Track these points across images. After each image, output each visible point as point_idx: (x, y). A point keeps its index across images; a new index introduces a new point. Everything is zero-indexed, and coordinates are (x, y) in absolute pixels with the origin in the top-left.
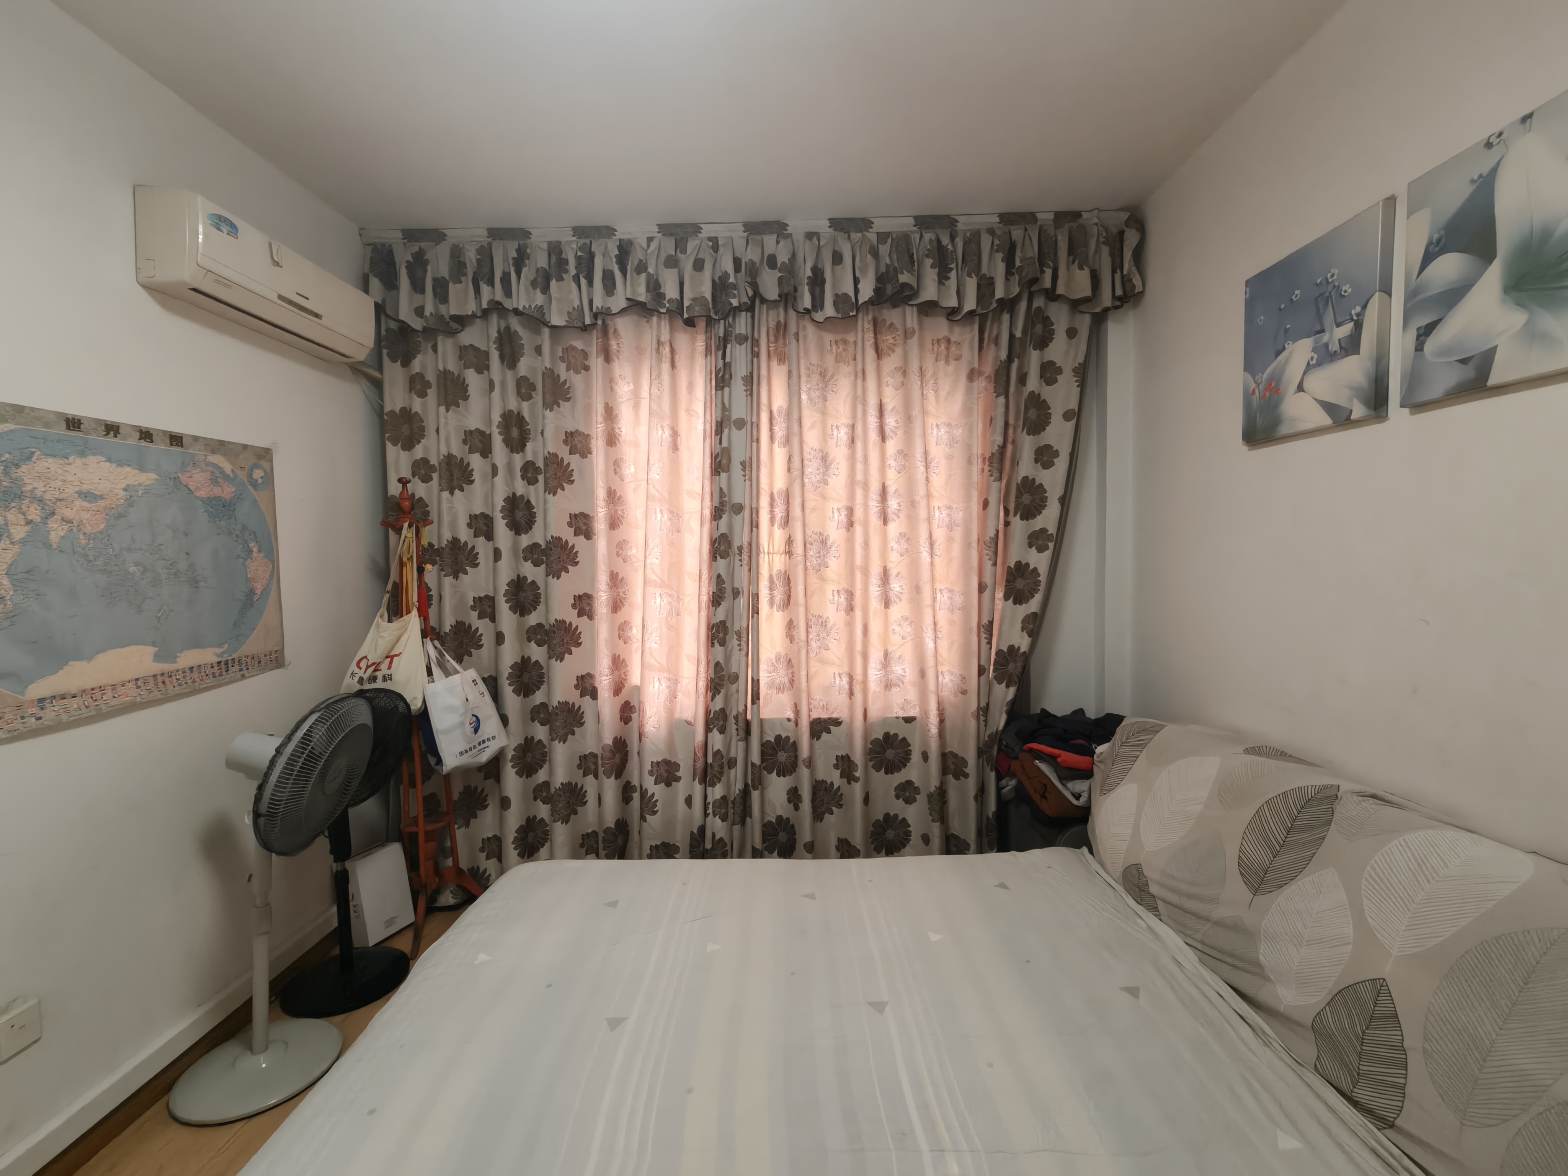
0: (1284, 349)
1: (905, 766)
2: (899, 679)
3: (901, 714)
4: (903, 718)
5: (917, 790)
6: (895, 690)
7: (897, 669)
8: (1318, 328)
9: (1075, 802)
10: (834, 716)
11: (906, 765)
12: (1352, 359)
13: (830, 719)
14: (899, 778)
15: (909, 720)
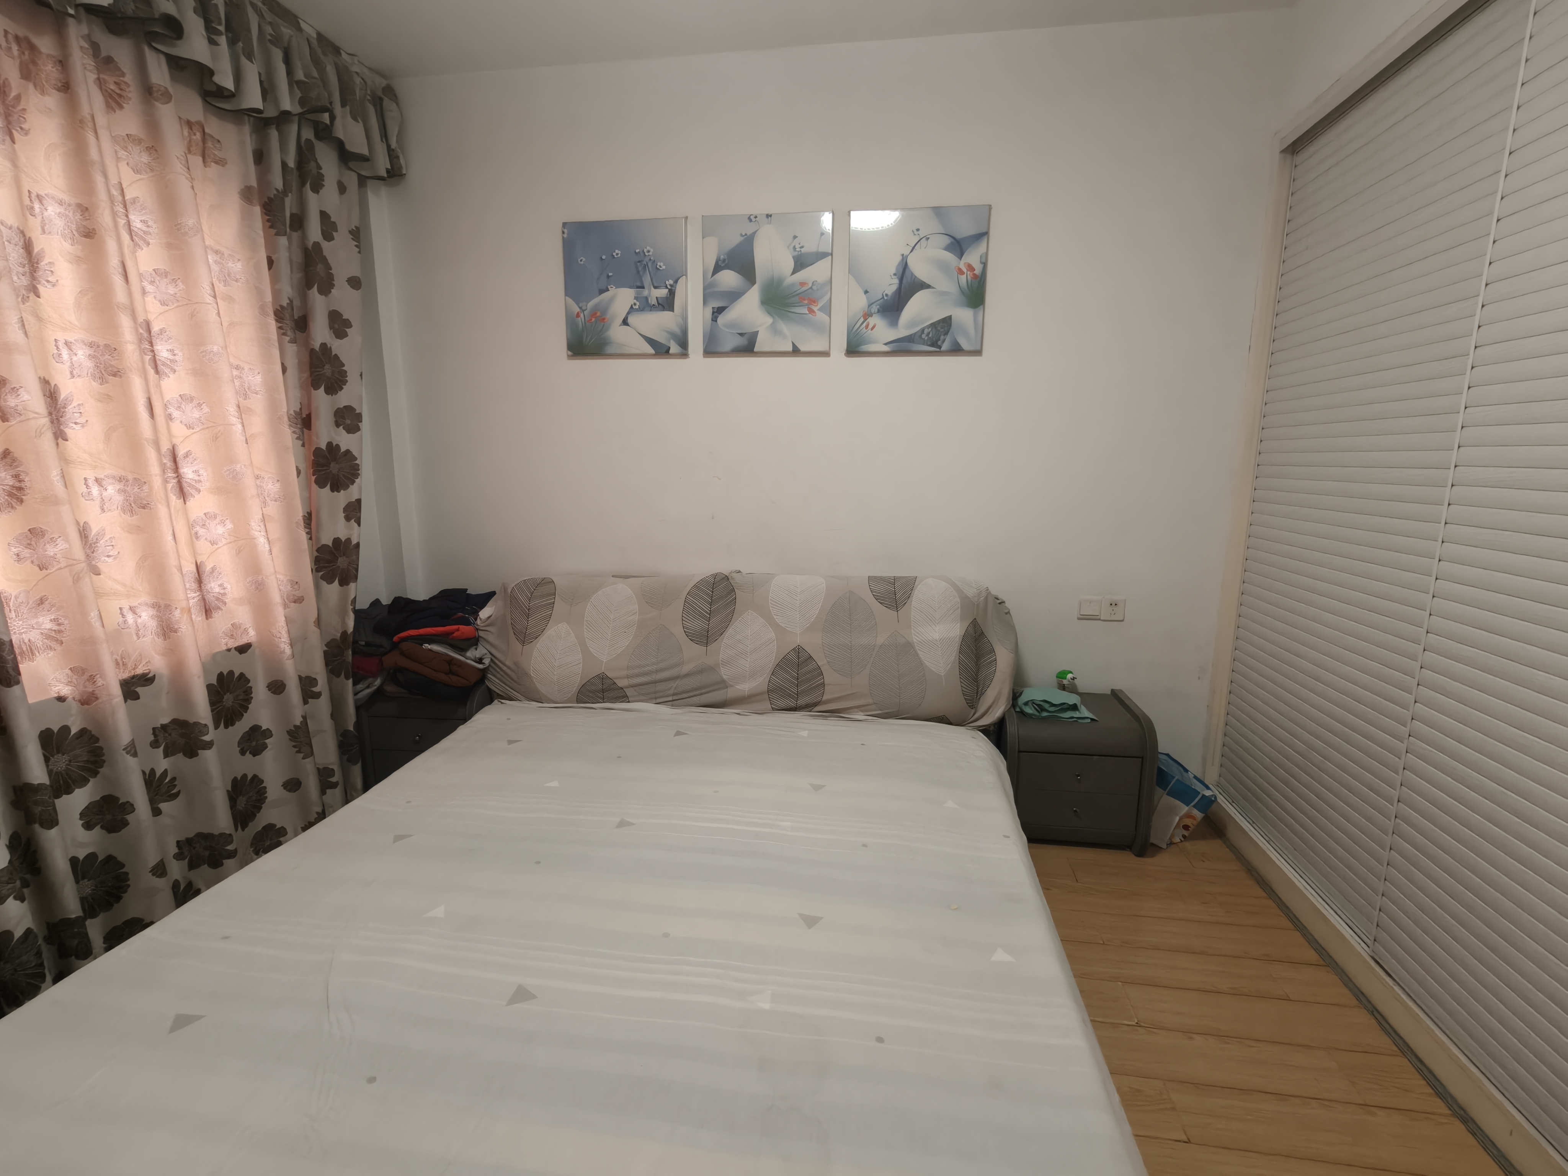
0: (607, 290)
1: (246, 709)
2: (218, 599)
3: (233, 644)
4: (236, 648)
5: (268, 734)
6: (217, 616)
7: (213, 587)
8: (639, 284)
9: (480, 666)
10: (140, 671)
11: (248, 708)
12: (667, 314)
13: (133, 677)
14: (242, 727)
15: (243, 649)
